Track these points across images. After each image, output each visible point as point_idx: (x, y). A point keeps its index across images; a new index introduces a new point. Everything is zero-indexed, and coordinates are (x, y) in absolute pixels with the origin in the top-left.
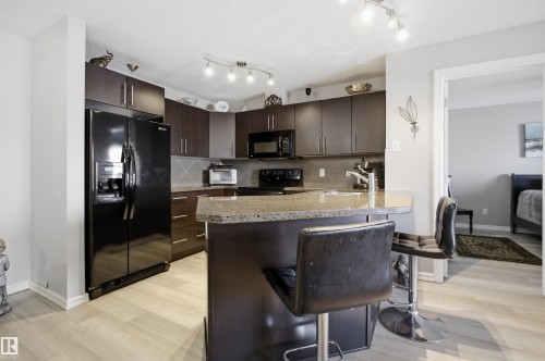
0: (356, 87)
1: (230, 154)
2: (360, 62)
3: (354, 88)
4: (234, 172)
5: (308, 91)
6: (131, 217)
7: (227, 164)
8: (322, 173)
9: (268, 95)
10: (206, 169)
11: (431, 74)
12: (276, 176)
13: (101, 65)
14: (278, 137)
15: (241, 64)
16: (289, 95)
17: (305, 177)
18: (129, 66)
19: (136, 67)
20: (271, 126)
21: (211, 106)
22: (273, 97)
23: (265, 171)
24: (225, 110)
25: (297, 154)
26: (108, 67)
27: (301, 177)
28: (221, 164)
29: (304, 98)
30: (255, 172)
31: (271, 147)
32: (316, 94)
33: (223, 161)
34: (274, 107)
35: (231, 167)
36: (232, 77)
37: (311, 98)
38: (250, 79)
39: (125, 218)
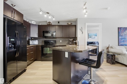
2: (72, 19)
3: (69, 24)
4: (37, 41)
8: (61, 41)
11: (85, 24)
15: (48, 13)
17: (57, 42)
18: (12, 5)
19: (15, 6)
23: (46, 41)
25: (56, 37)
28: (33, 39)
31: (50, 35)
34: (50, 25)
36: (45, 16)
38: (50, 17)
39: (16, 56)
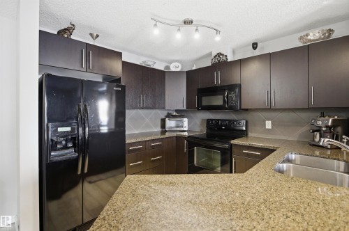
0: (314, 35)
1: (182, 106)
3: (311, 37)
4: (185, 121)
5: (255, 46)
6: (86, 171)
7: (180, 114)
8: (269, 125)
9: (214, 53)
10: (164, 117)
12: (222, 125)
13: (66, 36)
14: (224, 90)
15: (188, 22)
16: (234, 52)
17: (249, 128)
18: (91, 34)
19: (97, 36)
20: (218, 80)
21: (168, 67)
22: (219, 54)
23: (212, 120)
24: (178, 70)
25: (243, 107)
26: (73, 37)
27: (246, 127)
28: (175, 114)
29: (251, 53)
30: (203, 120)
31: (218, 101)
32: (262, 48)
33: (177, 111)
34: (221, 64)
35: (183, 116)
36: (179, 36)
37: (257, 52)
38: (197, 36)
39: (79, 172)
